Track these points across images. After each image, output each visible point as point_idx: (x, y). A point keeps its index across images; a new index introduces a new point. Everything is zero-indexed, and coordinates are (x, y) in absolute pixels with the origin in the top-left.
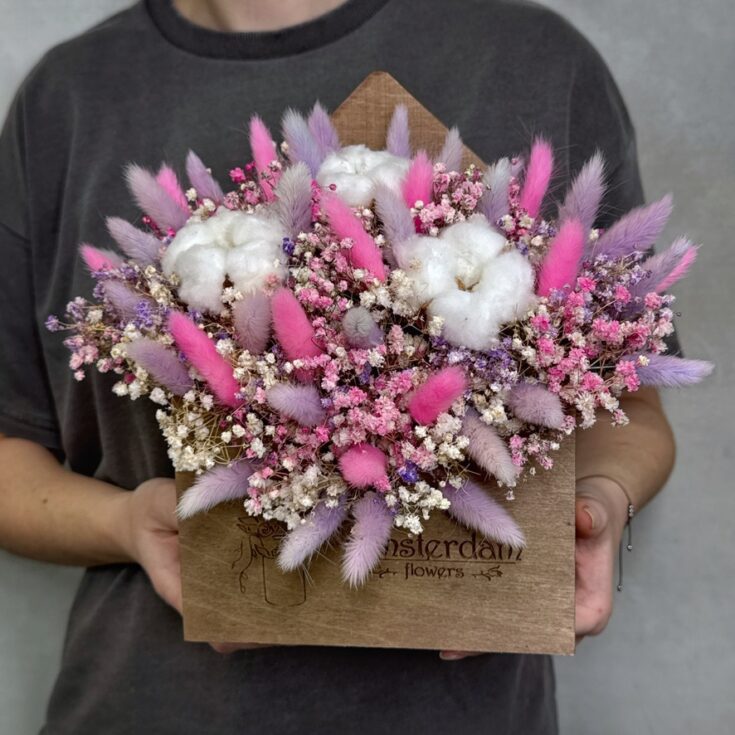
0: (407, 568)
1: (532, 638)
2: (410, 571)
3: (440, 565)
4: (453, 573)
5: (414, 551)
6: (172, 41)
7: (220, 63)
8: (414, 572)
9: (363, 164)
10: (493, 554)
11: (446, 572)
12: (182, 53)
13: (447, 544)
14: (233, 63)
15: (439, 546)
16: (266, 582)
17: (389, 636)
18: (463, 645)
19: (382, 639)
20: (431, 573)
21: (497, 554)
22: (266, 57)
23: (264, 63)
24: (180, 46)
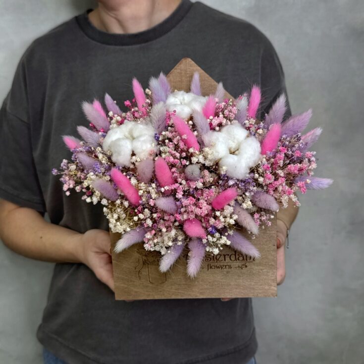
0: (208, 266)
1: (260, 291)
2: (209, 267)
3: (222, 264)
4: (227, 267)
5: (211, 259)
6: (89, 37)
7: (112, 47)
8: (211, 268)
9: (184, 99)
10: (244, 259)
11: (224, 267)
12: (94, 42)
13: (225, 256)
14: (118, 47)
15: (221, 257)
16: (150, 275)
17: (201, 293)
18: (232, 296)
19: (198, 295)
20: (218, 267)
21: (245, 259)
22: (132, 44)
23: (130, 47)
24: (93, 39)
